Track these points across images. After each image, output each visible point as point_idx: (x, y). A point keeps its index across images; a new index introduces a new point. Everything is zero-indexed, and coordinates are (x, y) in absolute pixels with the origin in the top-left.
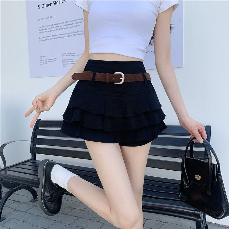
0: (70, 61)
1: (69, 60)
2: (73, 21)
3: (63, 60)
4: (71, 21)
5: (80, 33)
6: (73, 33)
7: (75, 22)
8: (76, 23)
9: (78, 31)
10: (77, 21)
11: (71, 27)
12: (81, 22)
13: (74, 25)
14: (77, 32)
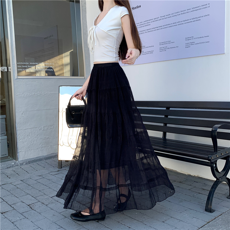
2: (146, 21)
4: (144, 22)
5: (149, 30)
6: (145, 30)
10: (148, 22)
11: (144, 26)
12: (151, 22)
13: (146, 24)
14: (147, 30)
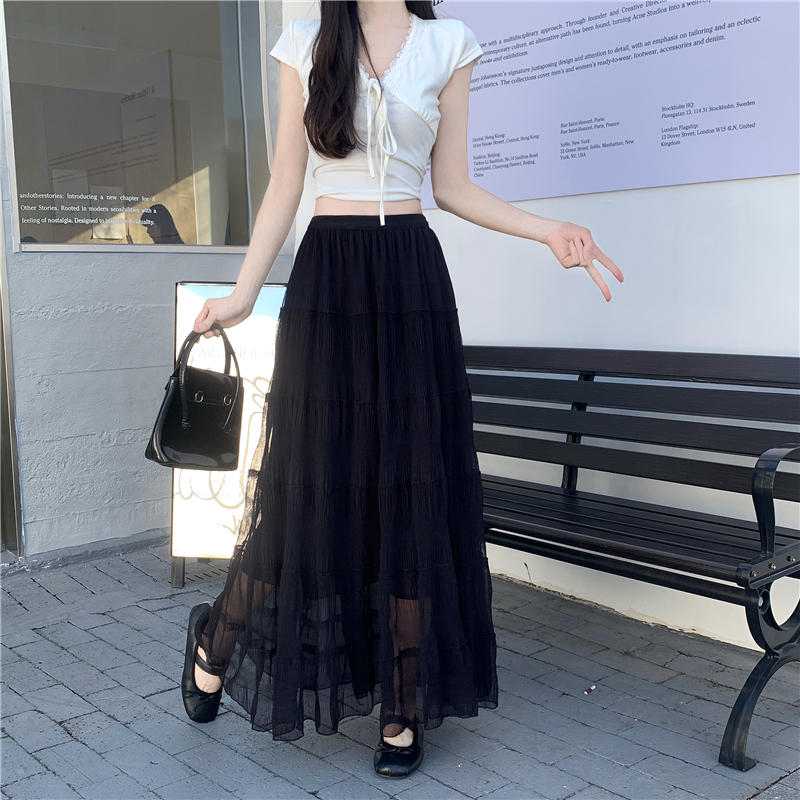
0: (492, 159)
1: (489, 156)
2: (511, 39)
3: (476, 158)
4: (505, 41)
5: (522, 76)
7: (514, 43)
8: (518, 46)
9: (518, 70)
10: (520, 41)
12: (530, 44)
13: (511, 52)
14: (513, 73)
